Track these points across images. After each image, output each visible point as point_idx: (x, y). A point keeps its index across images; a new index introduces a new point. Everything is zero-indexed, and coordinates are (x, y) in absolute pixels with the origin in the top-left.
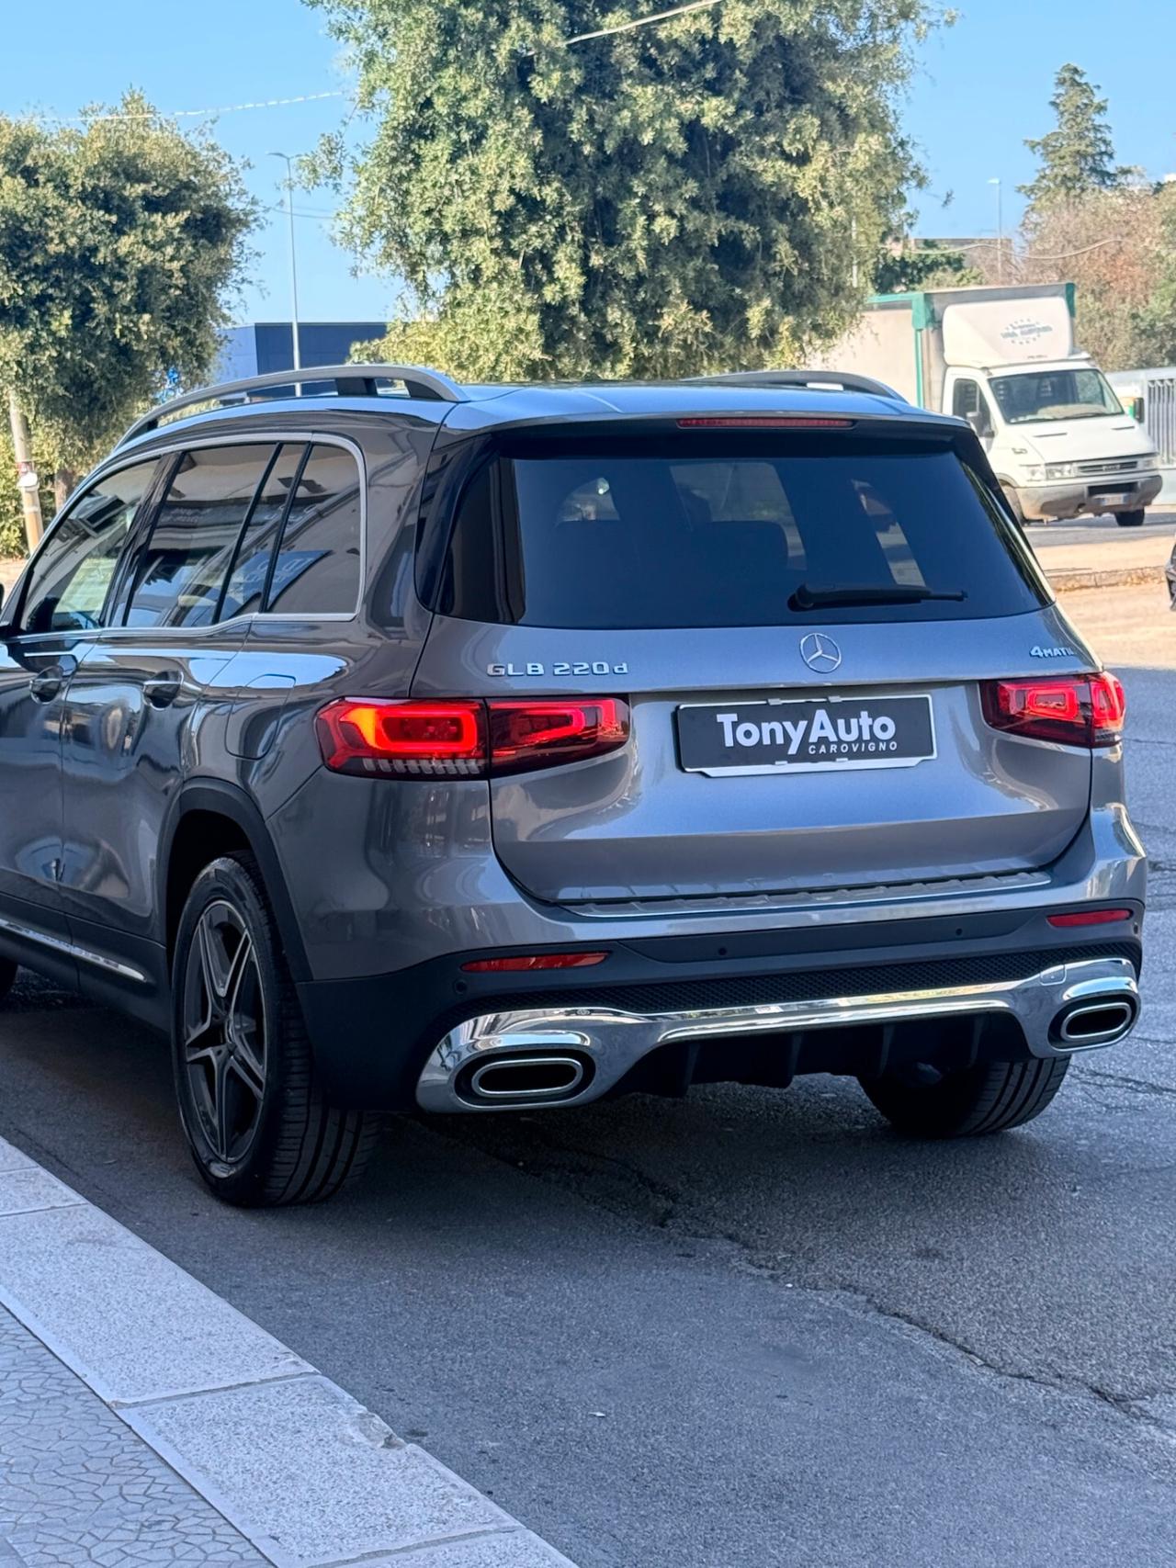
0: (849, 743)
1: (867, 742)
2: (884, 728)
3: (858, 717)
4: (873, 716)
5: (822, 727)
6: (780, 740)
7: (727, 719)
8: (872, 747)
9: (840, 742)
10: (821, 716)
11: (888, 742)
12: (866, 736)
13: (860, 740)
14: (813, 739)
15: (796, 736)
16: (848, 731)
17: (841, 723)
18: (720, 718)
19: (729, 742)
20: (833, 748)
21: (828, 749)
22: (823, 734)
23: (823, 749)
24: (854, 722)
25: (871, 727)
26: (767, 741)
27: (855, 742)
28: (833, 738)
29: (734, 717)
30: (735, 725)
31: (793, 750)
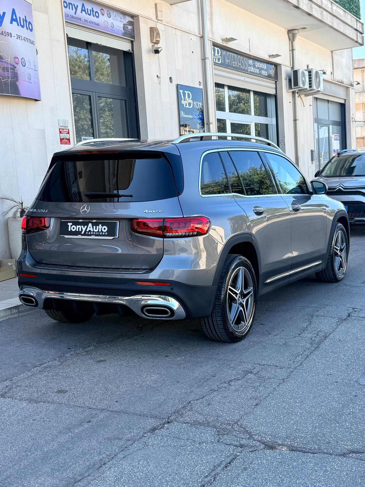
0: (96, 232)
1: (100, 232)
2: (105, 229)
3: (99, 226)
4: (102, 226)
5: (90, 228)
6: (80, 230)
7: (70, 224)
8: (101, 233)
9: (94, 232)
10: (90, 225)
11: (105, 232)
12: (100, 231)
13: (98, 231)
14: (88, 230)
15: (84, 229)
16: (96, 229)
17: (95, 227)
18: (69, 224)
19: (69, 230)
20: (92, 233)
21: (91, 233)
22: (90, 229)
23: (89, 233)
24: (97, 227)
25: (101, 228)
26: (77, 230)
27: (97, 232)
28: (92, 231)
29: (71, 224)
30: (71, 226)
31: (83, 233)
